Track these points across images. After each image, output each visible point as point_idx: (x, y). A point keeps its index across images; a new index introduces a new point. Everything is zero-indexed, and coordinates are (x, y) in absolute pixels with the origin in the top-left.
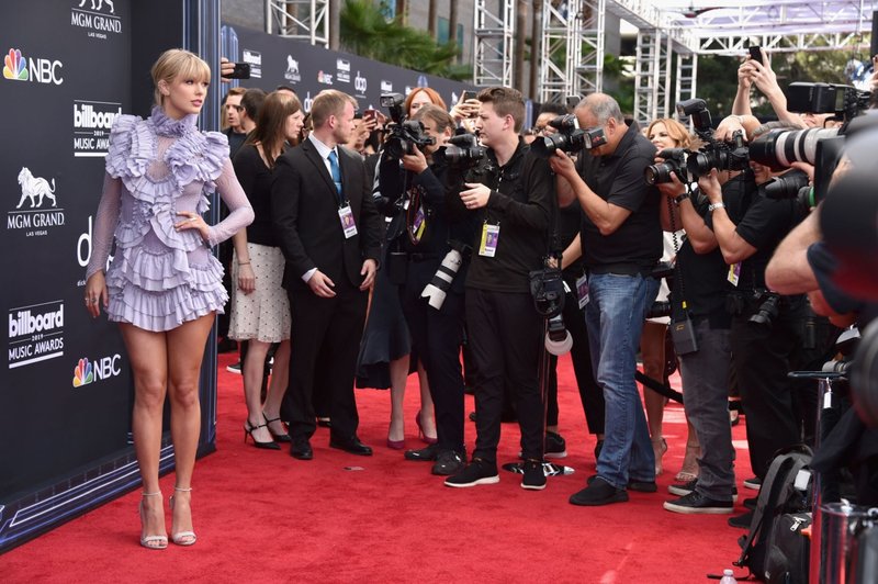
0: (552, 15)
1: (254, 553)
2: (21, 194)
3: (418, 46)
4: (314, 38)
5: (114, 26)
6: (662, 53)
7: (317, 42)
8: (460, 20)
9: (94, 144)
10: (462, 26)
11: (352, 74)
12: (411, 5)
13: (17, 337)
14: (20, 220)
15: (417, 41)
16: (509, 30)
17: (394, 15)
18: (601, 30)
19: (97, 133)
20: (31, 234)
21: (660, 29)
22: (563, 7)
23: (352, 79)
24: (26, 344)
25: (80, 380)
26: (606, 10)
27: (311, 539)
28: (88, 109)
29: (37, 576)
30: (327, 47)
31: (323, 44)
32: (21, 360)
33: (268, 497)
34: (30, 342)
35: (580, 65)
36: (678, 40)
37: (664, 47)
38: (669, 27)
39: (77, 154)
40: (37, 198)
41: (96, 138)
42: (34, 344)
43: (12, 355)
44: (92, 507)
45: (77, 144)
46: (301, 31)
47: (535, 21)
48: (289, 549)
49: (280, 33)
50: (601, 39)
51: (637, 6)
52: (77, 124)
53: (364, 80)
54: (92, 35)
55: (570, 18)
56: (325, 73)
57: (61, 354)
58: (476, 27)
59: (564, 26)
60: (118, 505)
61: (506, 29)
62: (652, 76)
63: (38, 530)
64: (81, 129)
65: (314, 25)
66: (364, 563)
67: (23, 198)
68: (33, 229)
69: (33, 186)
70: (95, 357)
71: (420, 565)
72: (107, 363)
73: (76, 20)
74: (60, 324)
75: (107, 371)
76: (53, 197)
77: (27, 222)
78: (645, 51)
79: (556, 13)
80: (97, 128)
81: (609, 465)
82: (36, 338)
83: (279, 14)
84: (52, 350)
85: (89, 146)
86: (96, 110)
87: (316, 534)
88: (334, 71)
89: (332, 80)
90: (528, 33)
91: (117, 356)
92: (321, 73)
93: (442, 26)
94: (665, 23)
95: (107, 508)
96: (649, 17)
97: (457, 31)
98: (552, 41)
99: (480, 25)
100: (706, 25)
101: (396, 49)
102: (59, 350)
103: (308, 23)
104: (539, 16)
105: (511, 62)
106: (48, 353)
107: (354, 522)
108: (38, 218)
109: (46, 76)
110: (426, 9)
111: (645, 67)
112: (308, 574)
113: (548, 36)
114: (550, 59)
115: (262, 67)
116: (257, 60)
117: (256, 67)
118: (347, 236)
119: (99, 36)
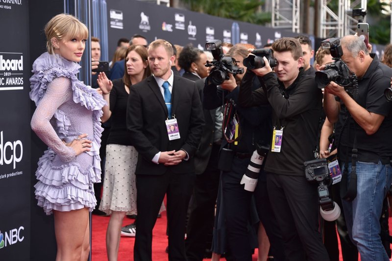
4: (159, 0)
7: (162, 3)
9: (4, 81)
11: (186, 24)
19: (6, 74)
23: (186, 27)
31: (166, 4)
41: (6, 77)
53: (194, 27)
56: (167, 23)
72: (14, 233)
75: (14, 239)
80: (6, 71)
85: (2, 83)
86: (5, 58)
88: (173, 22)
89: (172, 28)
91: (22, 228)
92: (164, 24)
105: (298, 9)
114: (328, 6)
115: (123, 21)
116: (120, 17)
117: (119, 21)
118: (170, 139)
119: (6, 7)
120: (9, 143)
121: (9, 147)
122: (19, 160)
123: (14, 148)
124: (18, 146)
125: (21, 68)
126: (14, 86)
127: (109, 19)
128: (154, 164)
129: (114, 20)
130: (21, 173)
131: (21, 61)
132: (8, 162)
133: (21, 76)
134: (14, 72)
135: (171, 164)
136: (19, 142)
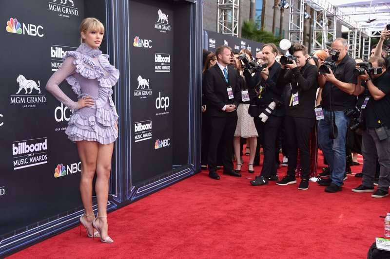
0: (317, 24)
1: (215, 205)
2: (138, 84)
3: (269, 37)
4: (233, 34)
5: (168, 28)
6: (357, 37)
7: (234, 35)
8: (283, 28)
9: (161, 68)
10: (284, 30)
11: (246, 46)
12: (266, 24)
13: (137, 132)
14: (138, 93)
15: (268, 36)
16: (301, 30)
17: (260, 27)
18: (335, 29)
19: (162, 64)
20: (142, 98)
21: (357, 29)
22: (321, 21)
23: (246, 48)
24: (140, 134)
25: (157, 147)
26: (337, 22)
27: (234, 201)
28: (159, 56)
29: (146, 209)
30: (238, 37)
31: (236, 36)
32: (139, 139)
33: (219, 187)
34: (141, 134)
35: (327, 42)
36: (364, 32)
37: (358, 35)
38: (360, 28)
39: (156, 71)
40: (143, 86)
41: (162, 66)
42: (143, 134)
43: (136, 138)
44: (162, 189)
45: (156, 68)
46: (228, 31)
47: (310, 28)
48: (227, 204)
49: (222, 33)
50: (335, 32)
51: (348, 20)
52: (156, 61)
53: (250, 48)
54: (161, 31)
55: (323, 26)
56: (237, 46)
57: (151, 138)
58: (290, 29)
59: (321, 28)
60: (170, 188)
61: (300, 30)
62: (354, 45)
63: (146, 195)
64: (157, 63)
65: (233, 30)
66: (253, 209)
67: (139, 86)
68: (142, 96)
69: (142, 82)
70: (162, 139)
71: (273, 210)
72: (165, 141)
73: (156, 26)
74: (151, 128)
75: (165, 144)
76: (148, 85)
77: (140, 94)
78: (351, 36)
79: (318, 24)
80: (162, 62)
81: (337, 179)
82: (143, 132)
83: (222, 26)
84: (148, 136)
85: (160, 68)
86: (162, 56)
87: (236, 199)
88: (240, 45)
89: (239, 48)
90: (308, 32)
91: (169, 139)
92: (235, 46)
93: (277, 30)
94: (359, 27)
95: (166, 189)
96: (353, 24)
97: (282, 32)
98: (317, 33)
99: (291, 28)
100: (375, 26)
101: (261, 39)
102: (150, 137)
103: (231, 29)
104: (312, 26)
105: (302, 41)
106: (147, 137)
107: (249, 196)
108: (144, 92)
109: (147, 45)
110: (272, 25)
111: (351, 42)
112: (234, 212)
113: (316, 32)
114: (317, 40)
115: (215, 44)
116: (214, 42)
117: (214, 44)
118: (230, 98)
119: (163, 32)
120: (163, 98)
121: (163, 100)
122: (167, 106)
123: (165, 100)
124: (167, 99)
125: (169, 62)
126: (166, 70)
127: (209, 43)
128: (223, 111)
129: (211, 43)
130: (168, 113)
131: (169, 58)
132: (163, 107)
133: (169, 65)
134: (166, 63)
135: (230, 111)
136: (167, 98)
